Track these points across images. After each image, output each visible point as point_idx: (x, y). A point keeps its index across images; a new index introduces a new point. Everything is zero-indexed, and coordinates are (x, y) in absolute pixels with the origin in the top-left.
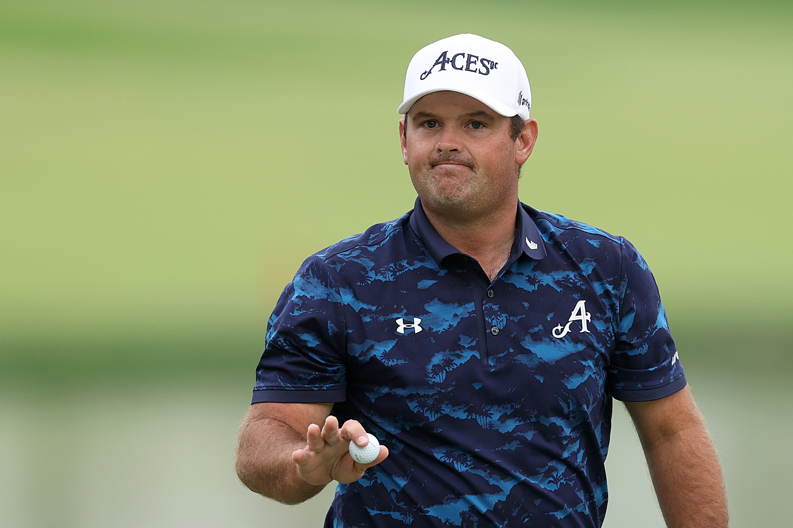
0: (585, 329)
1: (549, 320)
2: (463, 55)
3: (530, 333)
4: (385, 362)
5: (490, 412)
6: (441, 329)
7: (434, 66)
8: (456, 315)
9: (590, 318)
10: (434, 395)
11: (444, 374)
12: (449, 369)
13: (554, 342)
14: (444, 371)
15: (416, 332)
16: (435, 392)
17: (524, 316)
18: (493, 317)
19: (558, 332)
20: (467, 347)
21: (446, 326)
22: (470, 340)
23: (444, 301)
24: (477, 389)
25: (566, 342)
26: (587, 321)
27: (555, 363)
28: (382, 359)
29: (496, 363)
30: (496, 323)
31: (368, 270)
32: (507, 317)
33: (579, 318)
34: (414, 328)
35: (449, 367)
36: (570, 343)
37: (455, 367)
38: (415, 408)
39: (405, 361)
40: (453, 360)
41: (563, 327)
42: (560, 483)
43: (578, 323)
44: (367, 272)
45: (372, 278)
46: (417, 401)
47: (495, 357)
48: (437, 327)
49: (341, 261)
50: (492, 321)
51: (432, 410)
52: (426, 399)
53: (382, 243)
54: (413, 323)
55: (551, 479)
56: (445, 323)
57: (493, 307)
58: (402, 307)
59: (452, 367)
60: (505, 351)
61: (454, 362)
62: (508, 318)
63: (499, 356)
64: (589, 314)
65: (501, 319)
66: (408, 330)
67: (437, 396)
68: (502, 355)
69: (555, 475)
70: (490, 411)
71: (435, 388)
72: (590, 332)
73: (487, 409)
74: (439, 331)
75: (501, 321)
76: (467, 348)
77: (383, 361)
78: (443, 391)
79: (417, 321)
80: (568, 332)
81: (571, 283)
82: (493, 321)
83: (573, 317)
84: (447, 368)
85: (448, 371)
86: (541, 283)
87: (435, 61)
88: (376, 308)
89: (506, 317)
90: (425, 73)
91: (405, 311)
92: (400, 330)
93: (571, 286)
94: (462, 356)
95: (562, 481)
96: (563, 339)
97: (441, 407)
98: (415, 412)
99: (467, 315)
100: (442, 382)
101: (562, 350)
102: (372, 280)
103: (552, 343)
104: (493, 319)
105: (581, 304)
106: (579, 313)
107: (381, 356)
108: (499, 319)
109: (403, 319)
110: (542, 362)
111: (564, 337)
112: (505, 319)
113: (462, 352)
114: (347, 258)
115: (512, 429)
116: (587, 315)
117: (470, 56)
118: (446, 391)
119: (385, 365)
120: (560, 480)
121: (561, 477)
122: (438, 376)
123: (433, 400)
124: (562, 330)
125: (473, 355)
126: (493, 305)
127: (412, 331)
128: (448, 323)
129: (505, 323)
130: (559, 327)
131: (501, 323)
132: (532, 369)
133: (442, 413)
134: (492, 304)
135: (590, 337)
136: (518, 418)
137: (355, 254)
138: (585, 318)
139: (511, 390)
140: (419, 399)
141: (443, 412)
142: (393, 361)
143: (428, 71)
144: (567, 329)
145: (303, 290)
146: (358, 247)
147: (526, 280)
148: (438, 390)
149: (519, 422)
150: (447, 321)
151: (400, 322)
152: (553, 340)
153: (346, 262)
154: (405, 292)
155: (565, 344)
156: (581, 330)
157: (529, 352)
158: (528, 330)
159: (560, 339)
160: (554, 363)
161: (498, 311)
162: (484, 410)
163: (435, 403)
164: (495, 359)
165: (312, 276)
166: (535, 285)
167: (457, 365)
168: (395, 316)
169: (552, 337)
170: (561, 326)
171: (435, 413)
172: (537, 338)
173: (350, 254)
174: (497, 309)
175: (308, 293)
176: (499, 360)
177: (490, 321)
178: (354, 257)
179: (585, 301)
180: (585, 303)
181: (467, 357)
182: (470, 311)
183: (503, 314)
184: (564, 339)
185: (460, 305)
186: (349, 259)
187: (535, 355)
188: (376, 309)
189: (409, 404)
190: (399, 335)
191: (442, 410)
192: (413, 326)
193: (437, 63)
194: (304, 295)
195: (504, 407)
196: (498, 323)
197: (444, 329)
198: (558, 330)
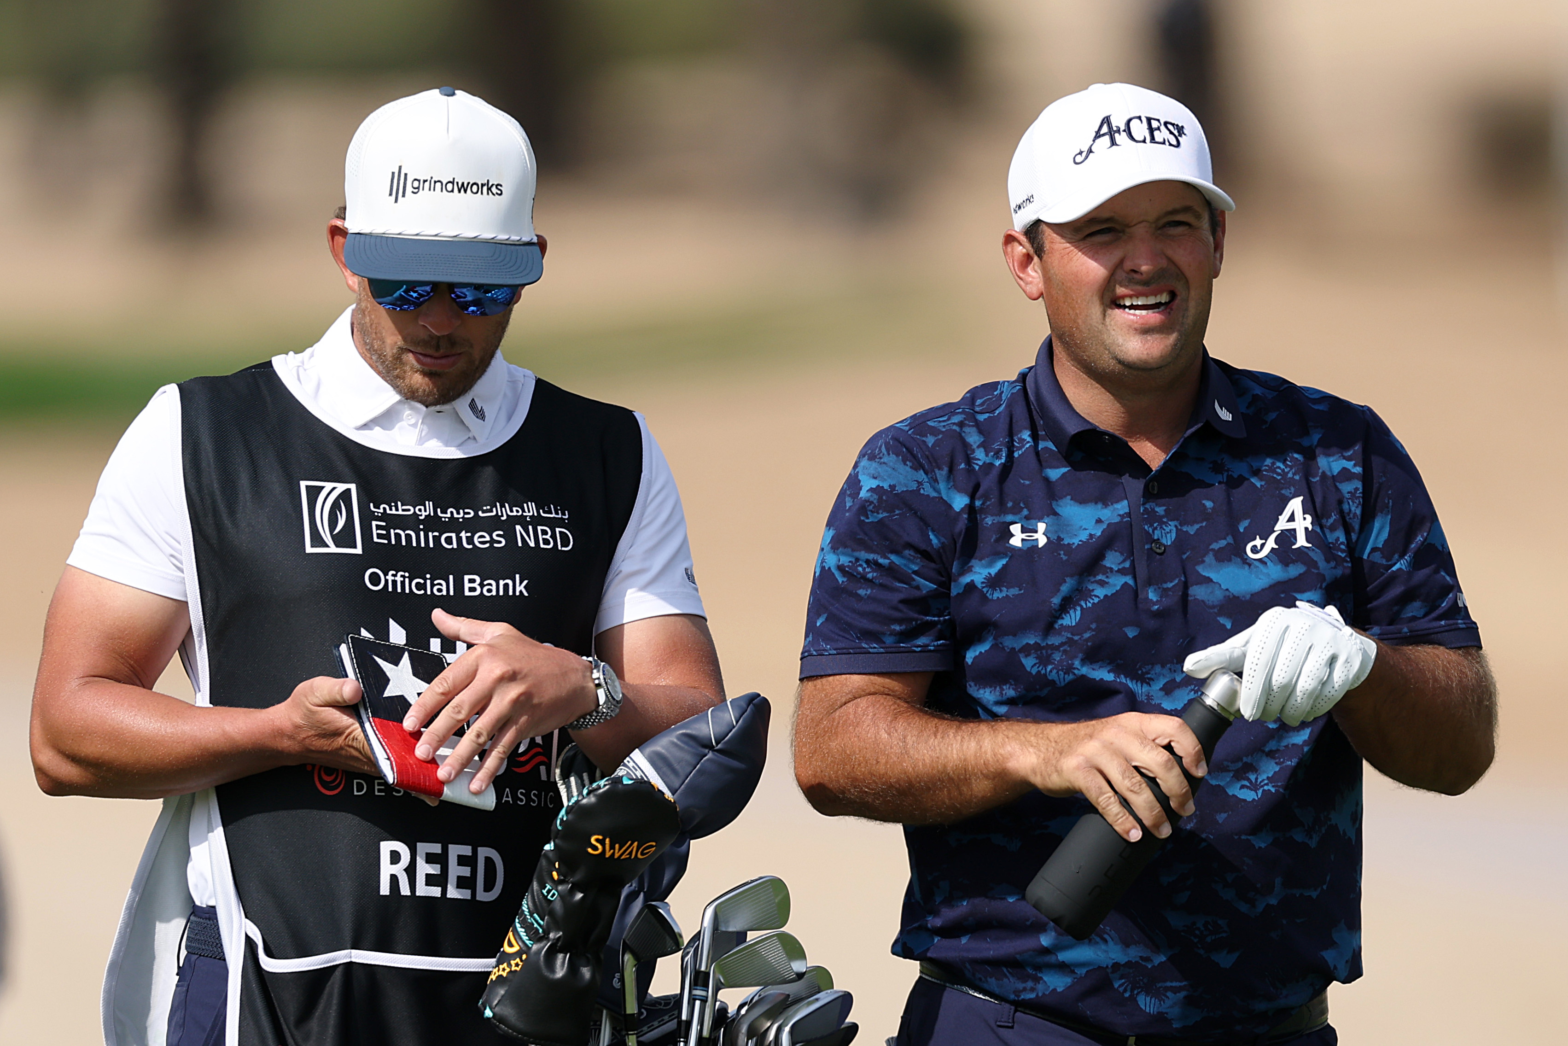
0: (1301, 541)
1: (1242, 530)
2: (1139, 118)
3: (1213, 550)
4: (987, 592)
5: (1149, 676)
6: (1076, 541)
7: (1094, 141)
8: (1099, 521)
9: (1312, 523)
10: (1062, 644)
11: (1078, 613)
12: (1086, 604)
13: (1250, 565)
14: (1079, 608)
15: (1040, 546)
16: (1064, 640)
17: (1204, 524)
18: (1155, 525)
19: (1255, 550)
20: (1116, 569)
21: (1084, 536)
22: (1121, 559)
23: (1082, 500)
24: (1131, 637)
25: (1269, 563)
26: (1306, 529)
27: (1250, 598)
28: (984, 587)
29: (1161, 597)
30: (1160, 535)
31: (975, 446)
32: (1178, 525)
33: (1291, 526)
34: (1037, 539)
35: (1086, 601)
36: (1275, 564)
37: (1096, 600)
38: (1033, 667)
39: (1020, 590)
40: (1093, 590)
41: (1264, 541)
42: (1264, 790)
43: (1290, 534)
44: (973, 451)
45: (979, 460)
46: (1035, 656)
47: (1159, 588)
48: (1071, 538)
49: (934, 431)
50: (1153, 532)
51: (1060, 670)
52: (1050, 652)
53: (997, 412)
54: (1036, 532)
55: (1246, 783)
56: (1081, 532)
57: (1157, 509)
58: (1022, 505)
59: (1092, 601)
60: (1174, 579)
61: (1095, 593)
62: (1179, 527)
63: (1165, 586)
64: (1309, 518)
65: (1167, 529)
66: (1029, 542)
67: (1066, 647)
68: (1170, 585)
69: (1253, 777)
70: (1149, 674)
71: (1063, 633)
72: (1310, 545)
73: (1144, 671)
74: (1074, 543)
75: (1168, 533)
76: (1116, 571)
77: (985, 590)
78: (1076, 638)
79: (1042, 527)
80: (1273, 548)
81: (1278, 474)
82: (1156, 531)
83: (1282, 524)
84: (1083, 603)
85: (1085, 607)
86: (1230, 473)
87: (1095, 134)
88: (981, 503)
89: (1176, 526)
90: (1081, 153)
91: (1025, 512)
92: (1016, 541)
93: (1279, 478)
94: (1107, 583)
95: (1266, 788)
96: (1264, 560)
97: (1073, 664)
98: (1034, 673)
99: (1117, 520)
100: (1074, 624)
101: (1262, 577)
102: (980, 463)
103: (1247, 567)
104: (1156, 528)
105: (1296, 505)
106: (1292, 519)
107: (983, 583)
108: (1164, 530)
109: (1022, 526)
110: (1229, 596)
111: (1266, 556)
112: (1175, 529)
113: (1107, 577)
114: (944, 426)
115: (1183, 705)
116: (1305, 519)
117: (1149, 120)
118: (1080, 639)
119: (987, 597)
120: (1263, 786)
121: (1266, 782)
122: (1068, 615)
123: (1061, 654)
124: (1263, 545)
125: (1126, 582)
126: (1156, 505)
127: (1034, 543)
128: (1087, 532)
129: (1174, 535)
130: (1258, 542)
131: (1168, 535)
132: (1213, 607)
133: (1075, 674)
134: (1154, 504)
135: (1311, 554)
136: (1193, 687)
137: (956, 419)
138: (1302, 524)
139: (1182, 643)
140: (1039, 652)
141: (1076, 672)
142: (1001, 591)
143: (1085, 149)
144: (1271, 543)
145: (875, 478)
146: (961, 410)
147: (1210, 468)
148: (1067, 638)
149: (1195, 693)
150: (1085, 529)
151: (1015, 529)
152: (1247, 562)
153: (942, 432)
154: (1027, 482)
155: (1267, 567)
156: (1294, 544)
157: (1209, 580)
158: (1210, 545)
159: (1260, 560)
160: (1248, 597)
161: (1163, 517)
162: (1140, 672)
163: (1064, 657)
164: (1161, 590)
165: (886, 453)
166: (1223, 474)
167: (1098, 597)
168: (1009, 518)
169: (1246, 557)
170: (1261, 539)
171: (1065, 674)
172: (1223, 557)
173: (949, 419)
174: (1162, 513)
175: (884, 480)
176: (1164, 592)
177: (1151, 531)
178: (954, 424)
179: (1302, 498)
180: (1302, 501)
181: (1115, 585)
182: (1122, 513)
183: (1171, 521)
184: (1266, 560)
185: (1106, 505)
186: (947, 428)
187: (1218, 586)
188: (981, 505)
189: (1024, 661)
190: (1014, 549)
191: (1074, 669)
192: (1036, 536)
193: (1098, 135)
194: (878, 486)
195: (1170, 669)
196: (1164, 535)
197: (1080, 541)
198: (1255, 546)
